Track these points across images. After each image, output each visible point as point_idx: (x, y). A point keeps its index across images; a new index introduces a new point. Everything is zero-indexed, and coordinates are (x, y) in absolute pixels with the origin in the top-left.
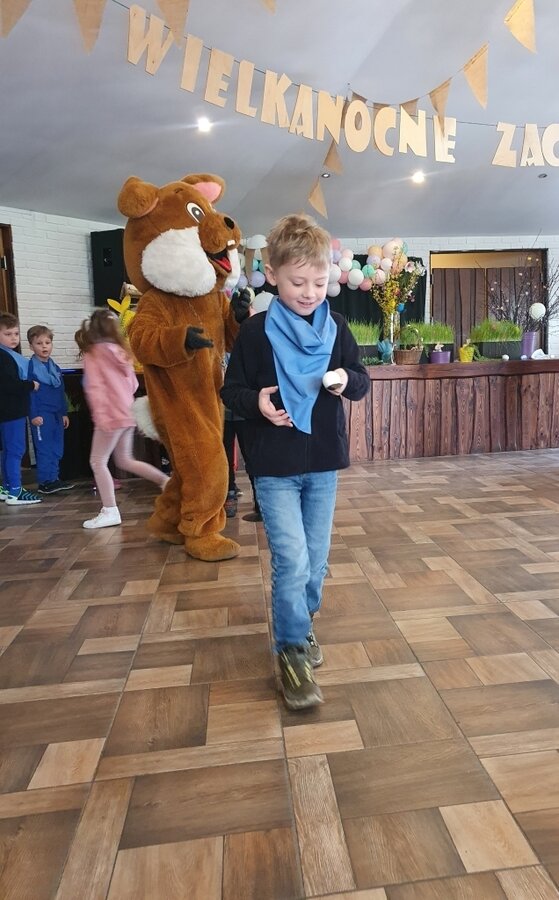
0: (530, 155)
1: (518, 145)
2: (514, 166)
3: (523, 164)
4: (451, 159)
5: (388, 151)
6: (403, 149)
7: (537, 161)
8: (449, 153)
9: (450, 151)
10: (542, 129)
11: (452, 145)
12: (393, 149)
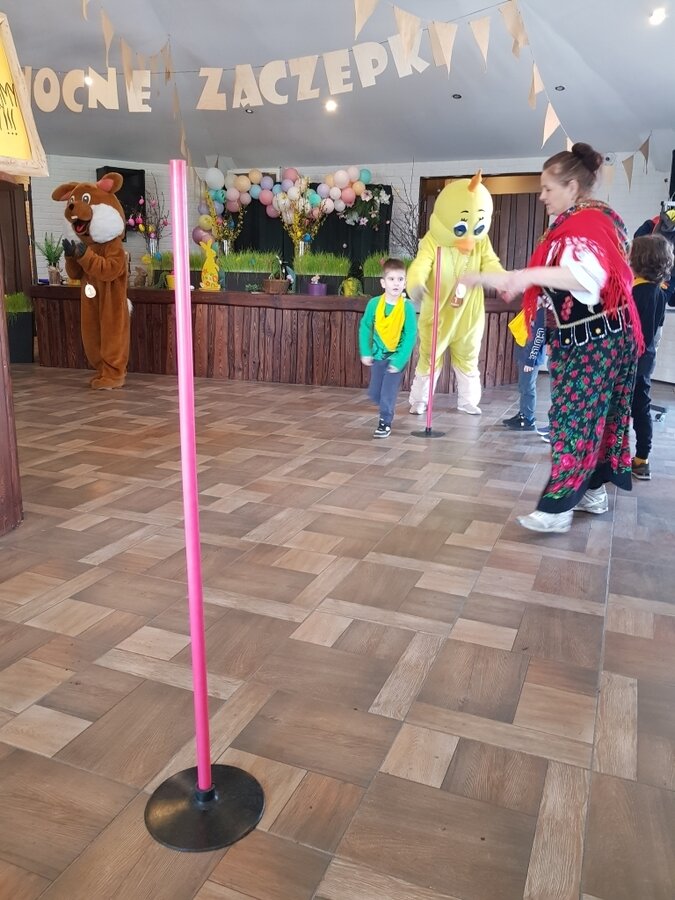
0: (244, 96)
1: (227, 88)
2: (224, 108)
3: (236, 105)
4: (147, 109)
5: (77, 108)
6: (92, 104)
7: (254, 100)
8: (144, 103)
9: (145, 102)
10: (257, 69)
11: (147, 95)
12: (81, 106)
